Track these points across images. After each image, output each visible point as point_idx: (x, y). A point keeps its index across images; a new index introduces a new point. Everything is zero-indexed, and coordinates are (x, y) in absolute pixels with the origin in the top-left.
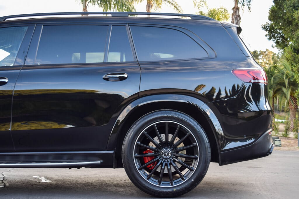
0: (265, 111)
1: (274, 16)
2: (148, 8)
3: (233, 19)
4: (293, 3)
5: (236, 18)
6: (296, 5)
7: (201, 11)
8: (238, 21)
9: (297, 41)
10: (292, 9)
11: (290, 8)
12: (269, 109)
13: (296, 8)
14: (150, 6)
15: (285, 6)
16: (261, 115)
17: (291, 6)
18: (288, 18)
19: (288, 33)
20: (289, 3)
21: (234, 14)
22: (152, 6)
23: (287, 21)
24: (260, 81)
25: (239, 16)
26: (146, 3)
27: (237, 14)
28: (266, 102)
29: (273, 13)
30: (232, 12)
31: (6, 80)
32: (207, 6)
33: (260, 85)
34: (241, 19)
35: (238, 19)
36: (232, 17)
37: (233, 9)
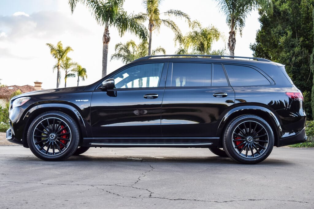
0: (302, 116)
1: (262, 40)
2: (150, 27)
3: (229, 41)
4: (279, 30)
5: (232, 41)
6: (281, 32)
7: (195, 30)
8: (234, 43)
9: (281, 61)
10: (278, 35)
11: (276, 34)
12: (305, 115)
13: (281, 34)
14: (152, 25)
15: (272, 32)
16: (300, 119)
17: (277, 33)
18: (274, 42)
19: (274, 54)
20: (276, 30)
21: (231, 37)
22: (153, 25)
23: (273, 44)
24: (299, 99)
25: (234, 39)
26: (149, 23)
27: (233, 37)
28: (303, 112)
29: (262, 37)
30: (229, 35)
31: (157, 96)
32: (200, 27)
33: (299, 102)
34: (236, 41)
35: (234, 41)
36: (229, 40)
37: (230, 33)
